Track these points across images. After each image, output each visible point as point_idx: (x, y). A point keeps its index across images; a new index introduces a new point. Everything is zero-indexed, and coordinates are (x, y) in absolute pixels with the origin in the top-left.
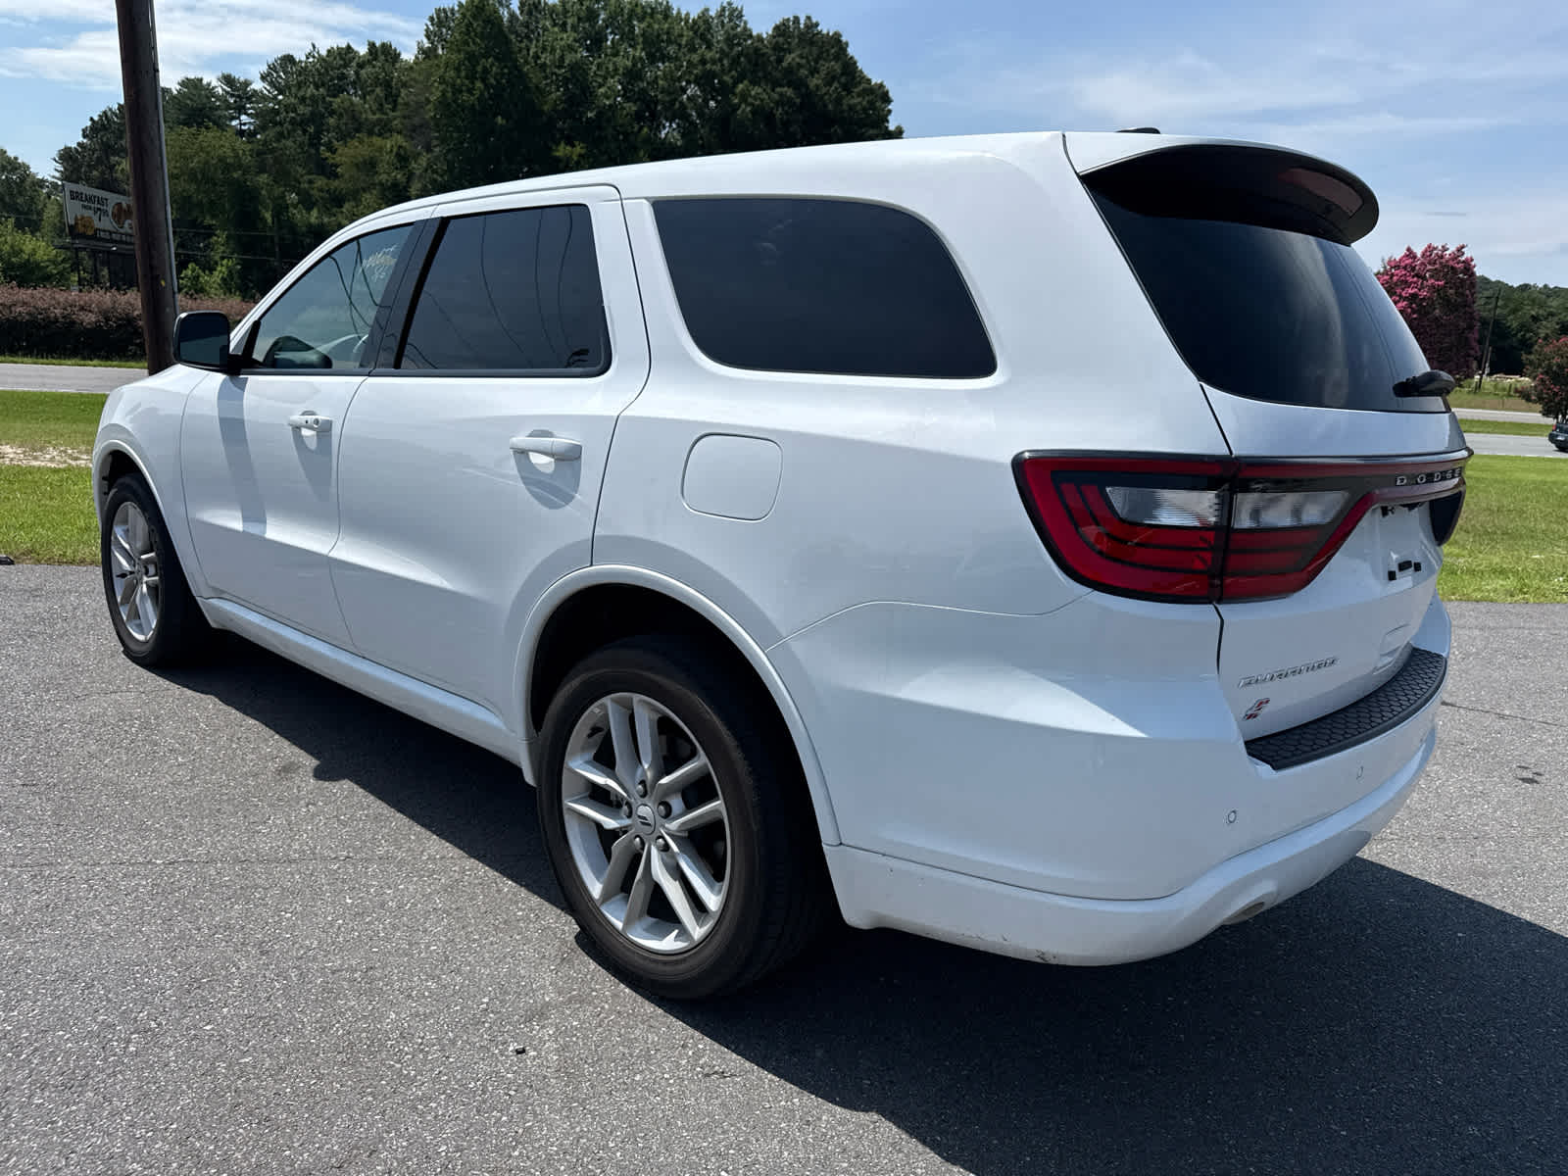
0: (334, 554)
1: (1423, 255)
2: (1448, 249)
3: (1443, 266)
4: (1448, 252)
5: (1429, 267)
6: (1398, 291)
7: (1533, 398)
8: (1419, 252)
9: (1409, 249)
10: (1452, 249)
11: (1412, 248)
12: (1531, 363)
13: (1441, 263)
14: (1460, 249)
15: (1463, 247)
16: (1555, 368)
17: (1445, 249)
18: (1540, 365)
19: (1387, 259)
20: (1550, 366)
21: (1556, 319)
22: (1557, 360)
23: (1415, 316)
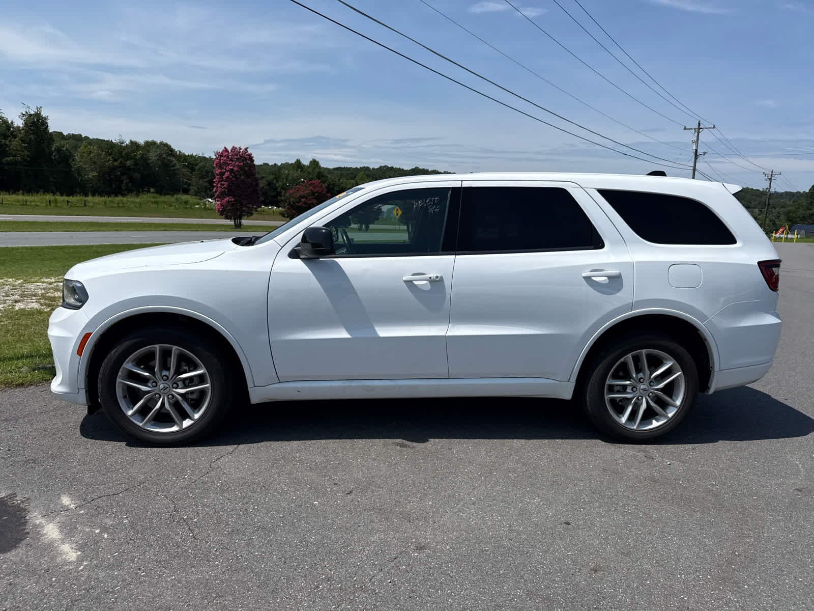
0: (449, 334)
1: (231, 151)
2: (241, 149)
3: (241, 157)
4: (241, 150)
5: (235, 157)
6: (225, 167)
7: (286, 216)
8: (229, 149)
9: (225, 148)
10: (243, 149)
11: (227, 147)
12: (282, 201)
13: (240, 155)
14: (246, 149)
15: (247, 148)
16: (292, 203)
17: (240, 149)
18: (286, 202)
19: (216, 151)
20: (290, 203)
21: (265, 179)
22: (292, 200)
23: (234, 179)
